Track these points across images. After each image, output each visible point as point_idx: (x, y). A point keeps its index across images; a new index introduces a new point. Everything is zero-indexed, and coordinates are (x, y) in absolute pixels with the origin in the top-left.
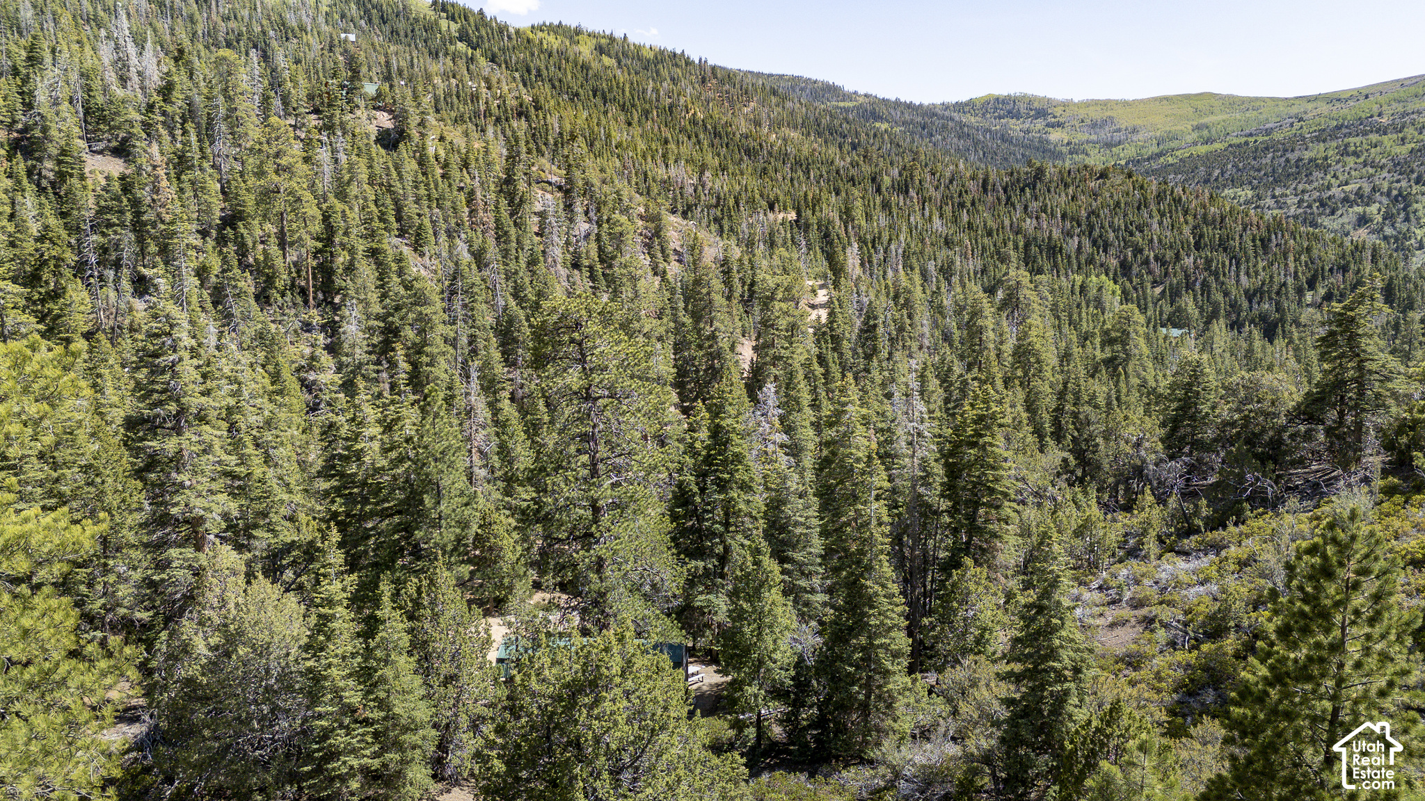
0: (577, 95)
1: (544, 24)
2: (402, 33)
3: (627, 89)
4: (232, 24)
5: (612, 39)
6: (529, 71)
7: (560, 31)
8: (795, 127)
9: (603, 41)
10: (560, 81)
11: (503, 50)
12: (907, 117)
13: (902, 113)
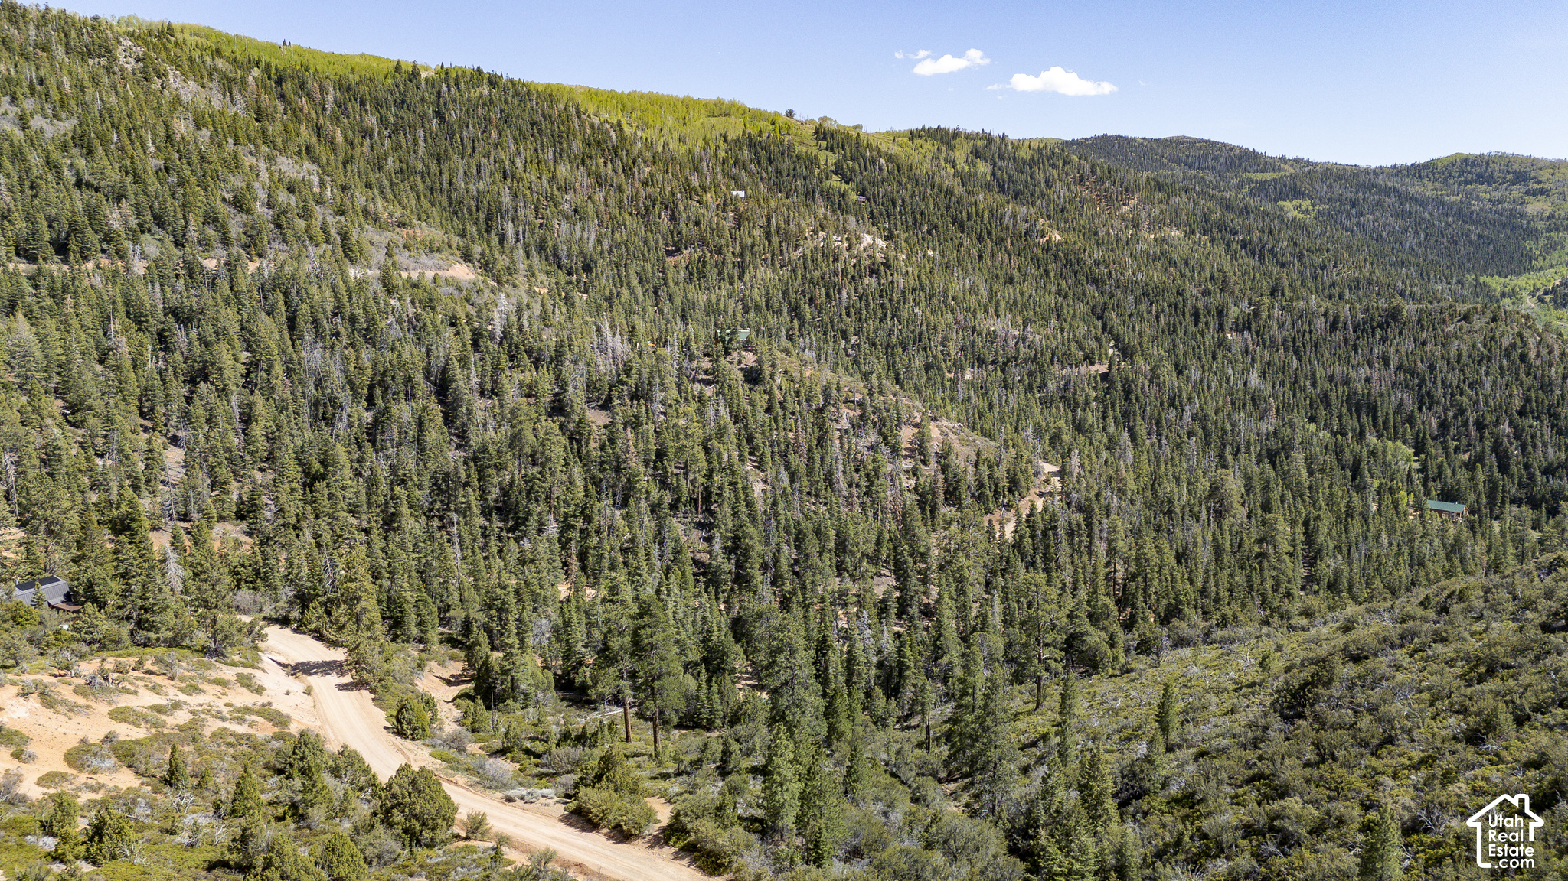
0: (936, 227)
1: (923, 129)
2: (785, 173)
3: (986, 216)
4: (650, 190)
5: (989, 139)
6: (894, 204)
7: (938, 136)
8: (1178, 227)
9: (980, 143)
10: (922, 213)
11: (874, 183)
12: (1336, 191)
13: (1330, 186)
